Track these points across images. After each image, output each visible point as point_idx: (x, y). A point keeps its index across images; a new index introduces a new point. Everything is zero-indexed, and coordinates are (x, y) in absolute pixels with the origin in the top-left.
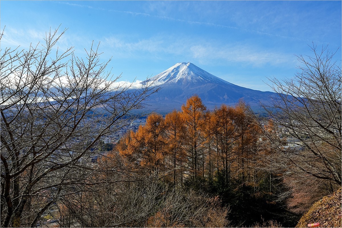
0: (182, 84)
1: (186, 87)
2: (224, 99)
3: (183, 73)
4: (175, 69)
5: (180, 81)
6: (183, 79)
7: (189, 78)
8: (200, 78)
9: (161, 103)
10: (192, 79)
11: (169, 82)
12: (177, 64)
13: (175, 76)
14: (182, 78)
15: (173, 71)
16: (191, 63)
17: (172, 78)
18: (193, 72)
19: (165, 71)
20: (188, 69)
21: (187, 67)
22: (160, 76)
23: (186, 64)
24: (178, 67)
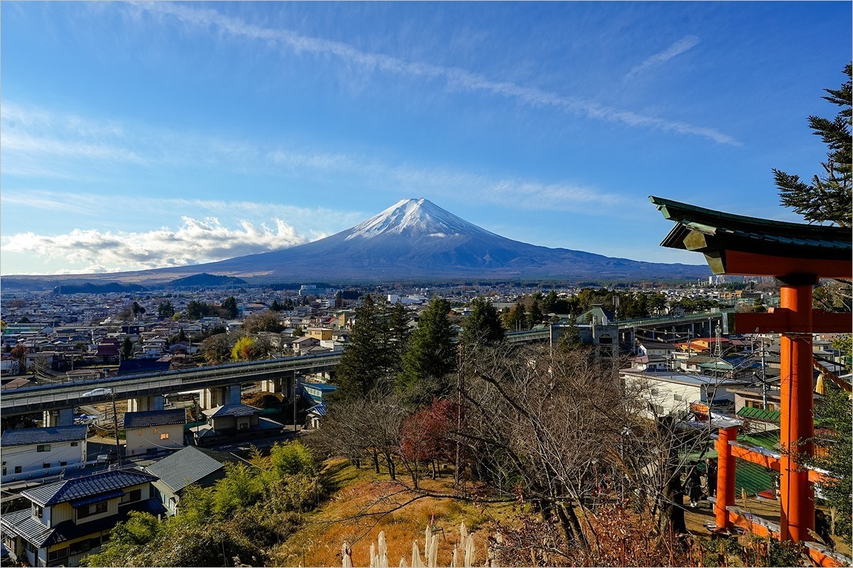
0: (410, 236)
1: (417, 241)
2: (485, 260)
3: (413, 217)
4: (398, 211)
5: (407, 231)
6: (413, 227)
7: (423, 226)
8: (441, 225)
10: (428, 227)
11: (388, 232)
12: (402, 201)
13: (397, 222)
14: (410, 226)
15: (394, 214)
16: (425, 200)
17: (393, 225)
18: (430, 216)
19: (381, 214)
20: (421, 210)
21: (418, 206)
22: (372, 222)
23: (417, 200)
24: (404, 206)
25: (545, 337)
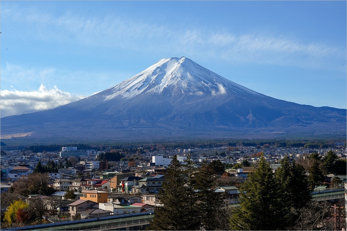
0: (171, 96)
1: (178, 101)
2: (248, 120)
3: (174, 76)
4: (158, 70)
5: (167, 90)
6: (174, 86)
7: (184, 85)
8: (203, 85)
9: (134, 129)
10: (189, 86)
11: (148, 92)
12: (163, 60)
13: (157, 82)
14: (171, 85)
15: (154, 73)
16: (186, 59)
17: (154, 85)
18: (191, 74)
19: (141, 73)
20: (182, 68)
21: (179, 65)
22: (131, 81)
23: (177, 59)
24: (165, 66)
25: (339, 197)
